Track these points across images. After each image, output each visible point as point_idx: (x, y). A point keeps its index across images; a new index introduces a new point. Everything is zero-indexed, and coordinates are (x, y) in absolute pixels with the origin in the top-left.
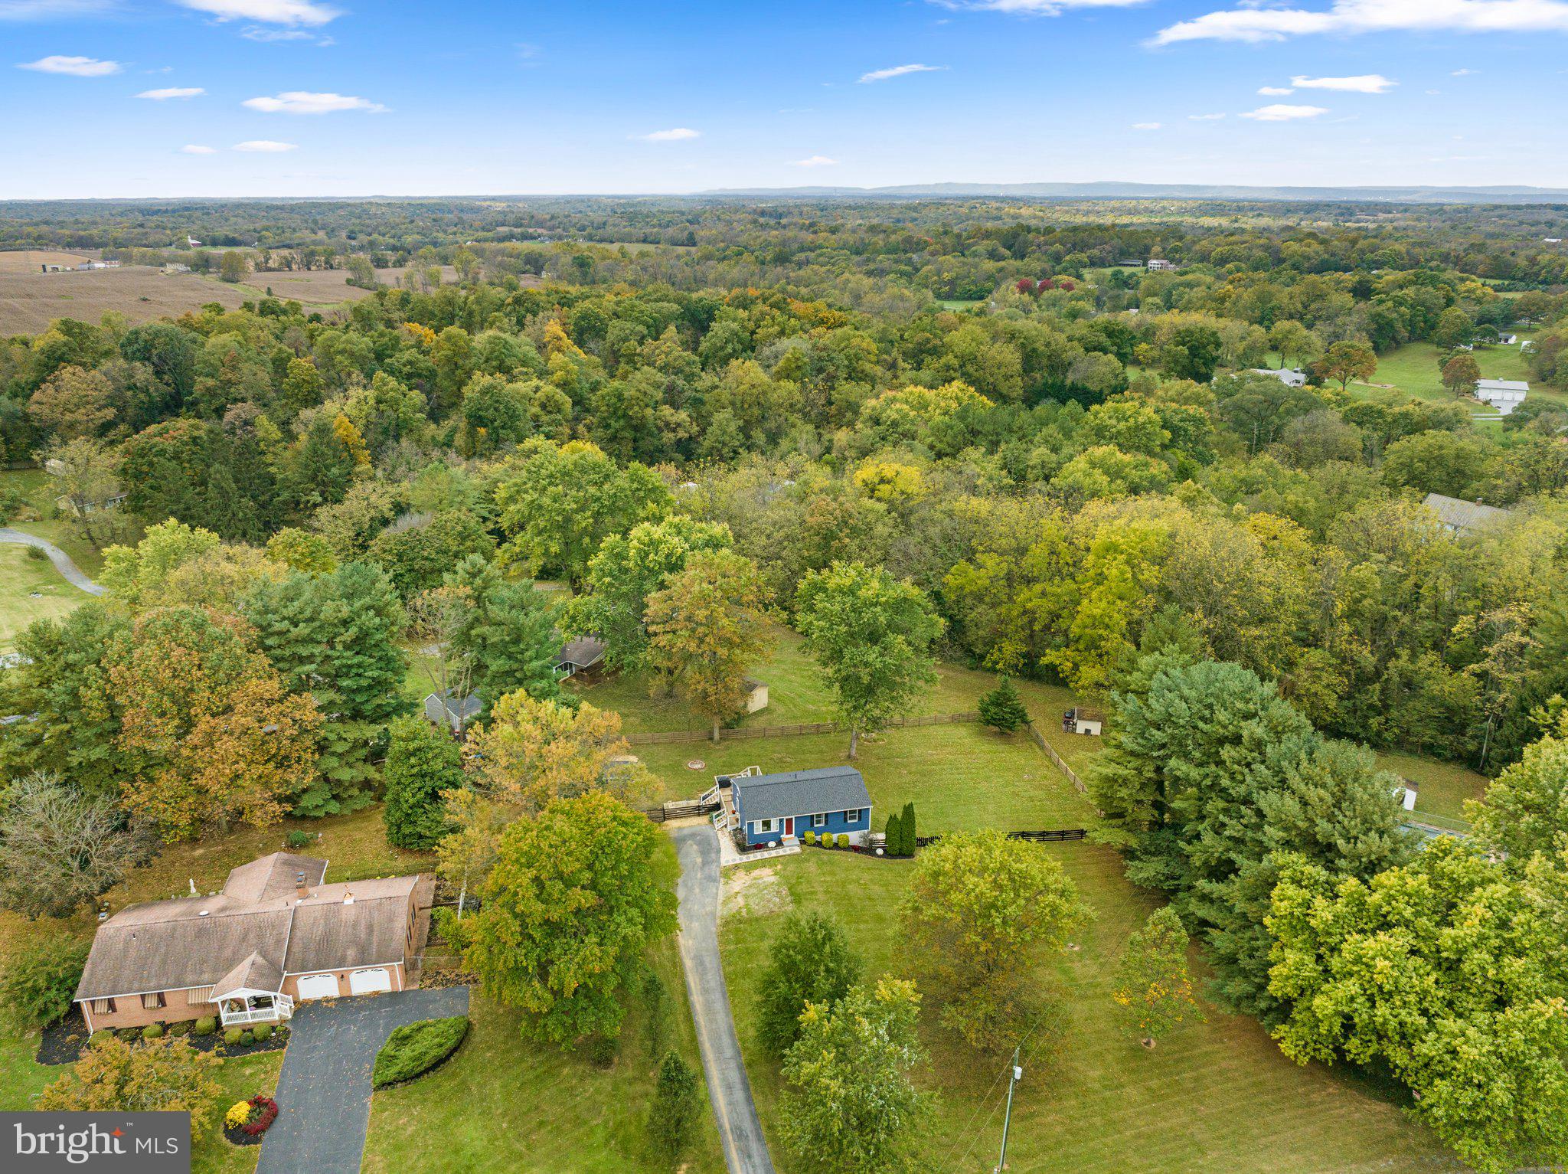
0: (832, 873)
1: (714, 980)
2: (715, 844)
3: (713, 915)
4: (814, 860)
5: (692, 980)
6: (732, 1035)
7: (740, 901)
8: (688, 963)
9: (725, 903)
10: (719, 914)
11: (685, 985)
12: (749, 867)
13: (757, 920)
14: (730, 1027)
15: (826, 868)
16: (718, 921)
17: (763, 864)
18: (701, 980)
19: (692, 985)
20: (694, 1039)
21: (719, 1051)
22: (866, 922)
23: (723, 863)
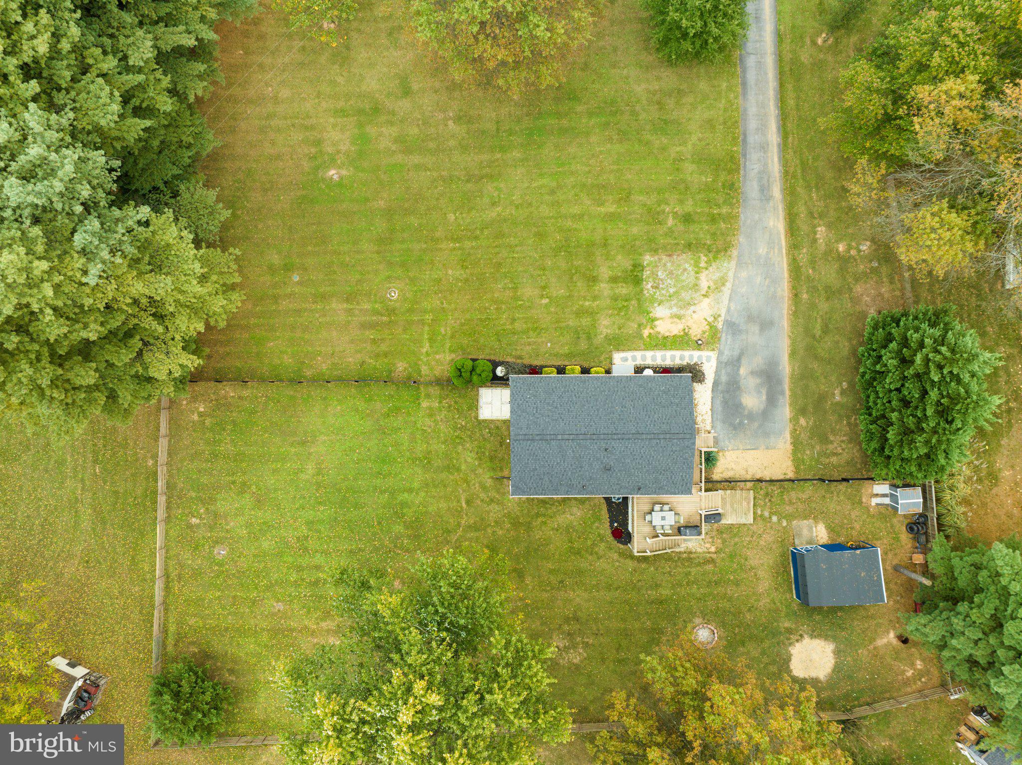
0: (579, 313)
1: (753, 165)
2: (718, 402)
3: (740, 264)
4: (599, 339)
5: (775, 167)
6: (744, 84)
7: (704, 284)
8: (777, 192)
9: (723, 281)
10: (733, 264)
11: (784, 163)
12: (682, 341)
13: (689, 246)
14: (744, 94)
15: (585, 321)
16: (735, 253)
17: (664, 342)
18: (765, 165)
19: (776, 159)
20: (781, 85)
21: (760, 65)
22: (561, 230)
23: (713, 355)
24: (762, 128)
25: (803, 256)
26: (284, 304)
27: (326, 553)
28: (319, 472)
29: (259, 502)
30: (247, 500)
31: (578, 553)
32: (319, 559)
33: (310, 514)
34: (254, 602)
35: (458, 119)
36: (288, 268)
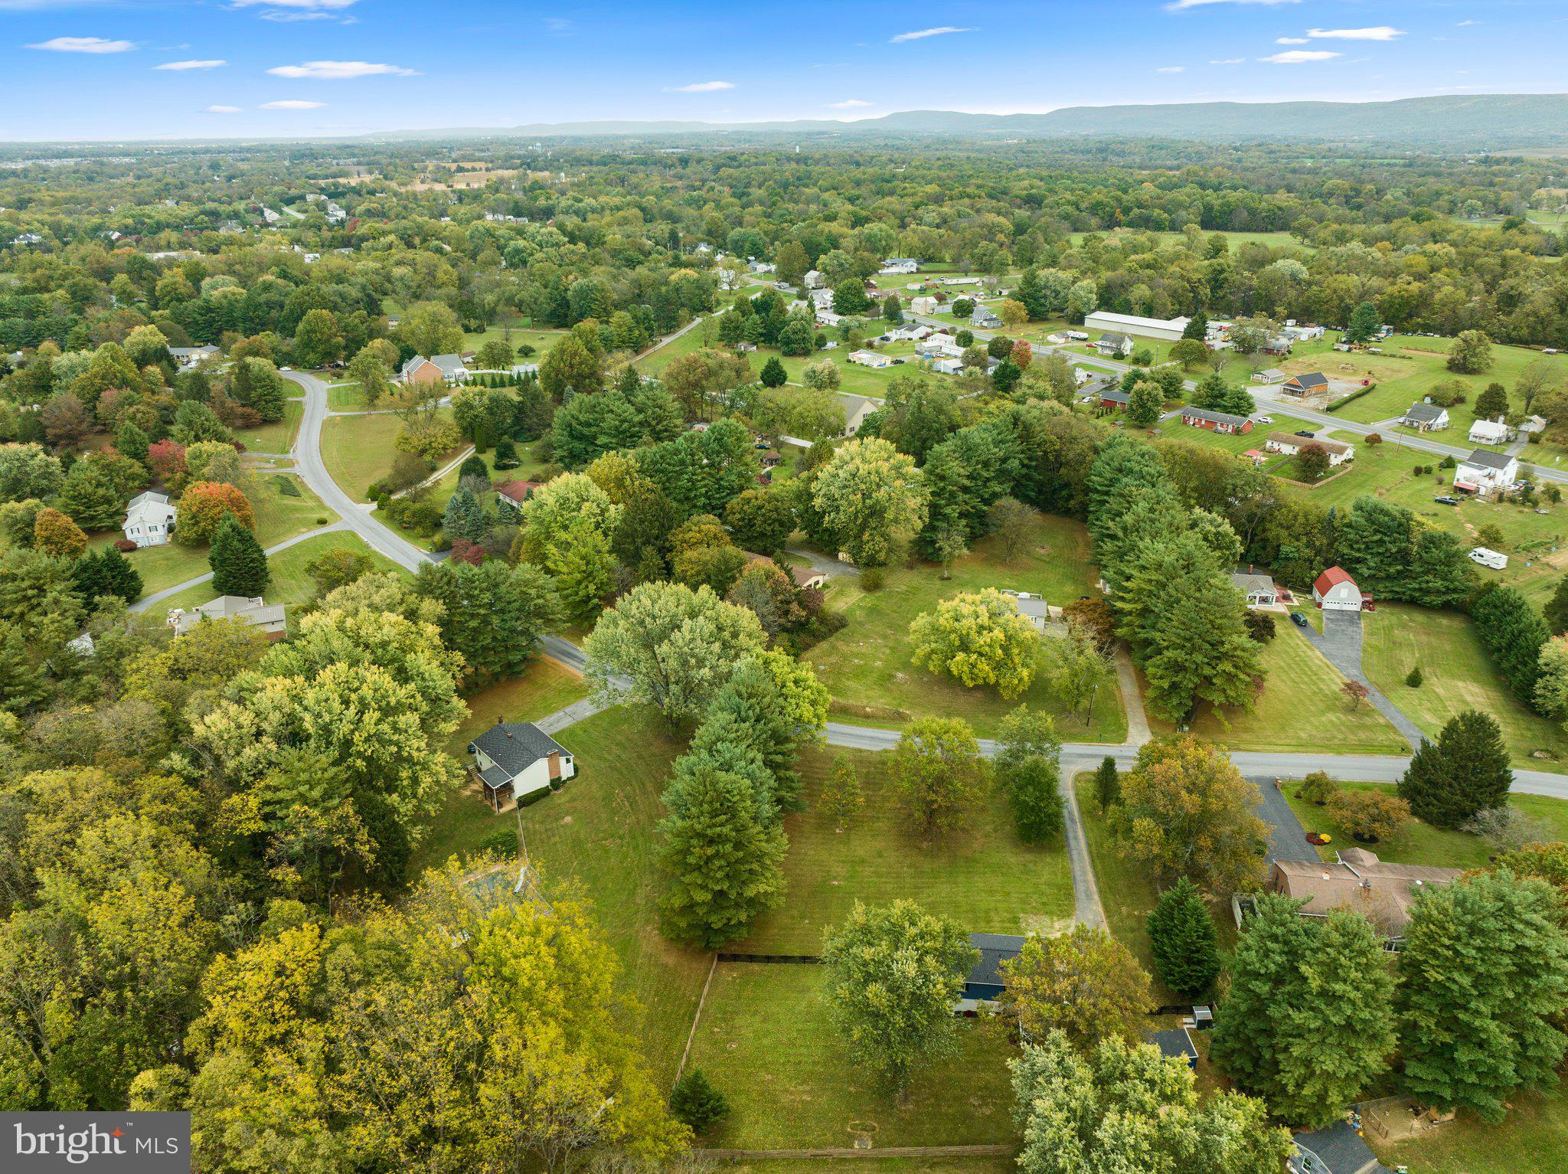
3: (1077, 918)
5: (1094, 888)
6: (1071, 859)
10: (1073, 918)
11: (1099, 886)
13: (1046, 912)
18: (1088, 887)
19: (1094, 885)
20: (1093, 860)
21: (1079, 853)
24: (1084, 873)
25: (1116, 918)
26: (797, 932)
27: (808, 1047)
28: (810, 1006)
29: (765, 1020)
30: (758, 1018)
31: (988, 1052)
32: (803, 1050)
33: (800, 1026)
34: (750, 1074)
35: (909, 867)
36: (803, 917)
